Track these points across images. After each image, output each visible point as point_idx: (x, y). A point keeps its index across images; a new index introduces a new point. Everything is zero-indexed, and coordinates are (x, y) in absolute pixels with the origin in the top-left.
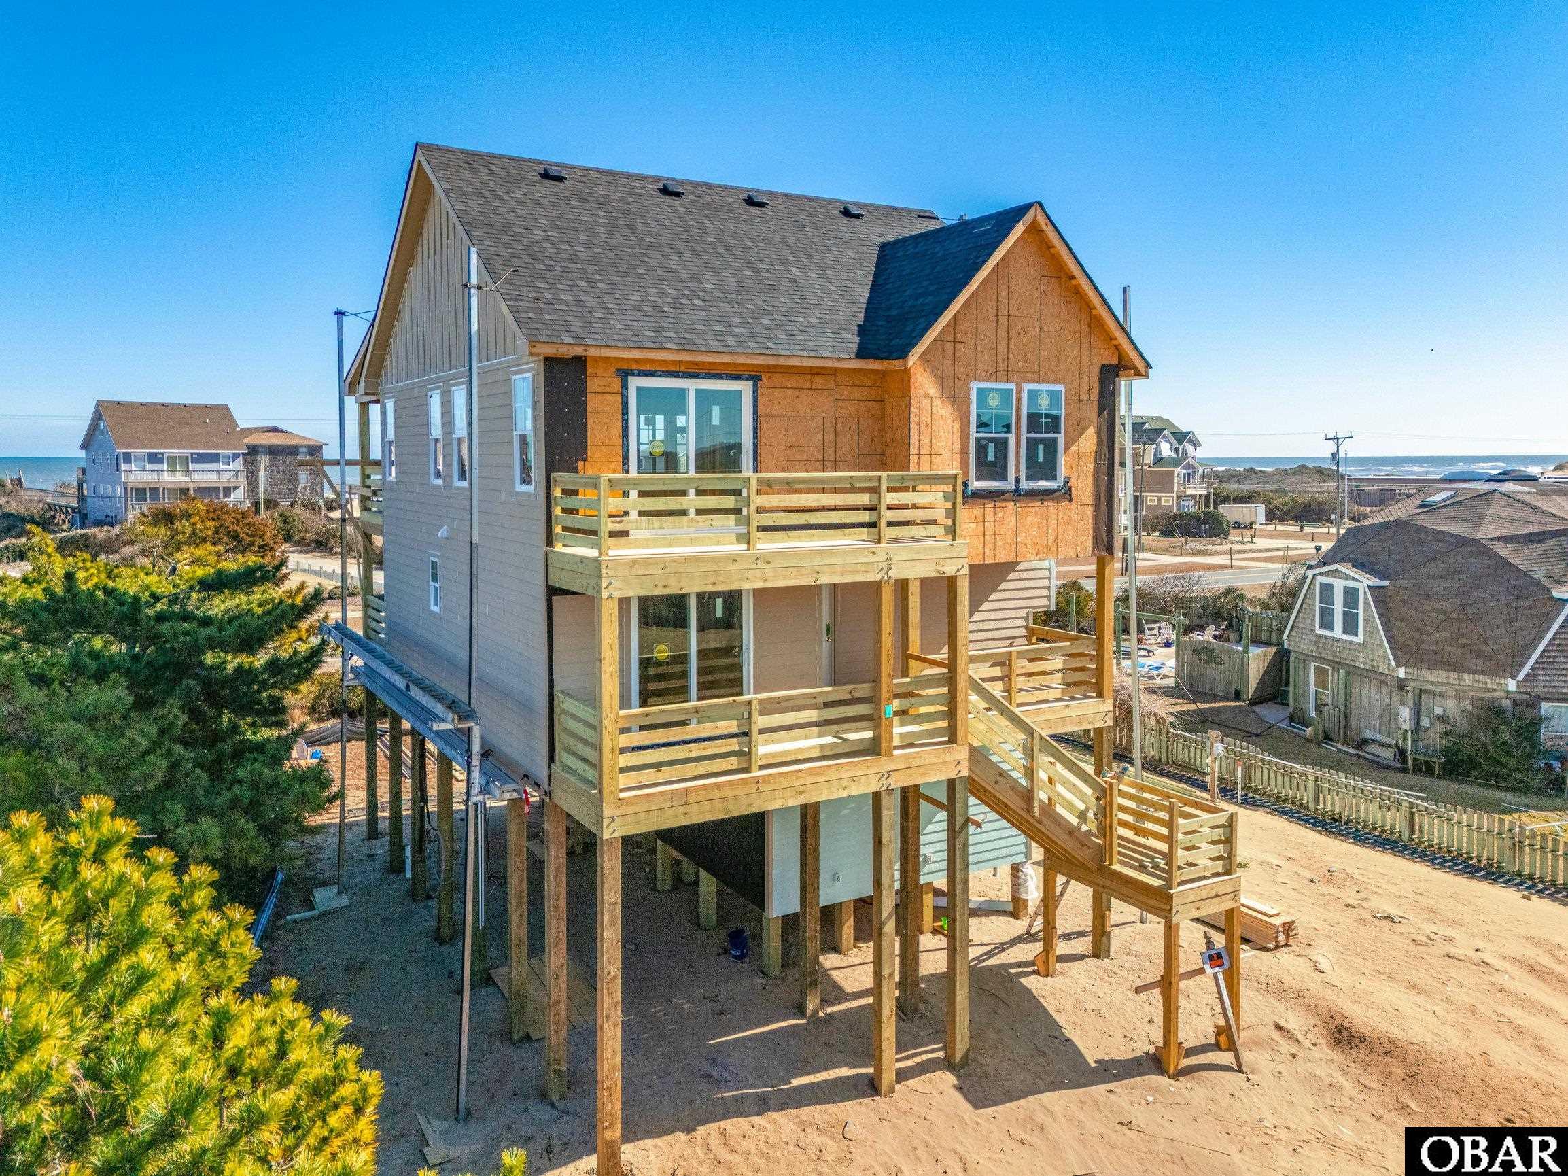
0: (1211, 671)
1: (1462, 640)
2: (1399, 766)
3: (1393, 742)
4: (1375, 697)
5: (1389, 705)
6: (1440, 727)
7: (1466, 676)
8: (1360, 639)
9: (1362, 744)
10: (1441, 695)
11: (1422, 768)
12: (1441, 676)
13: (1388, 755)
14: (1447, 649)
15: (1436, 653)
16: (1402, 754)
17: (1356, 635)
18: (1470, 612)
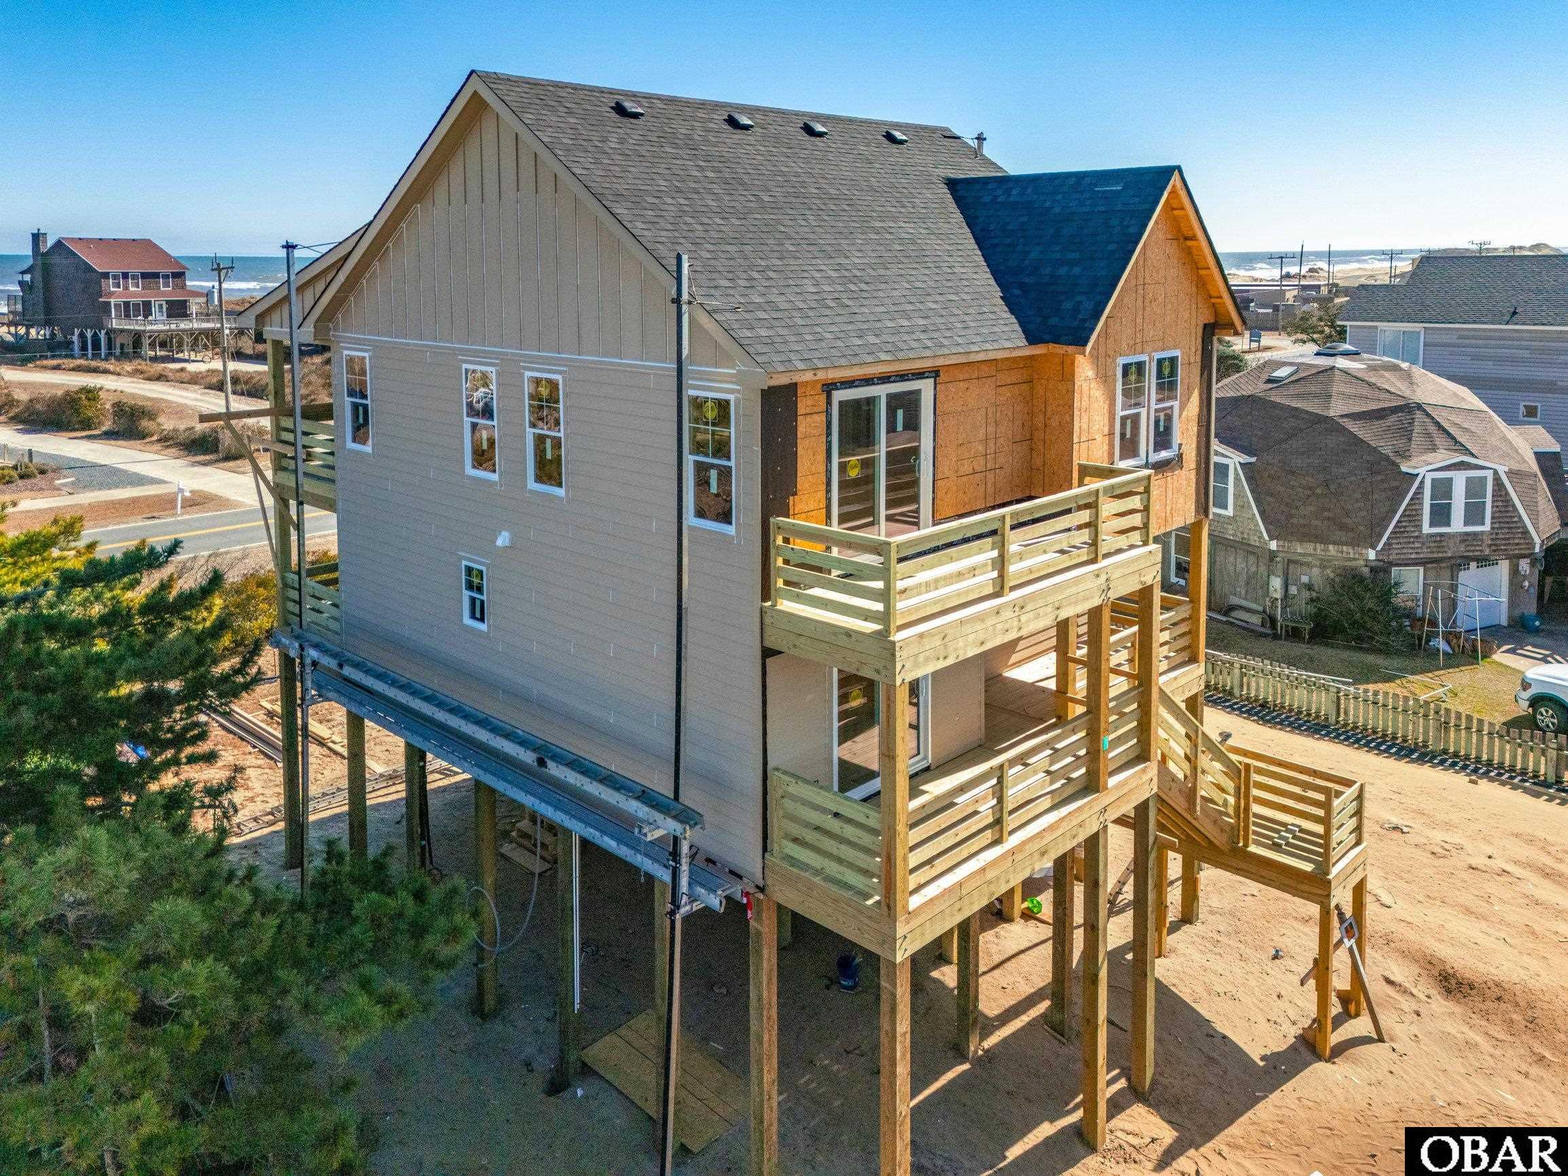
1: (1326, 514)
2: (1269, 632)
3: (1260, 609)
4: (1241, 565)
5: (1256, 573)
6: (1306, 595)
7: (1331, 547)
8: (1230, 512)
9: (1229, 610)
10: (1308, 565)
11: (1294, 634)
12: (1309, 548)
13: (1255, 620)
14: (1315, 522)
15: (1304, 526)
16: (1273, 621)
17: (1226, 508)
18: (1333, 487)
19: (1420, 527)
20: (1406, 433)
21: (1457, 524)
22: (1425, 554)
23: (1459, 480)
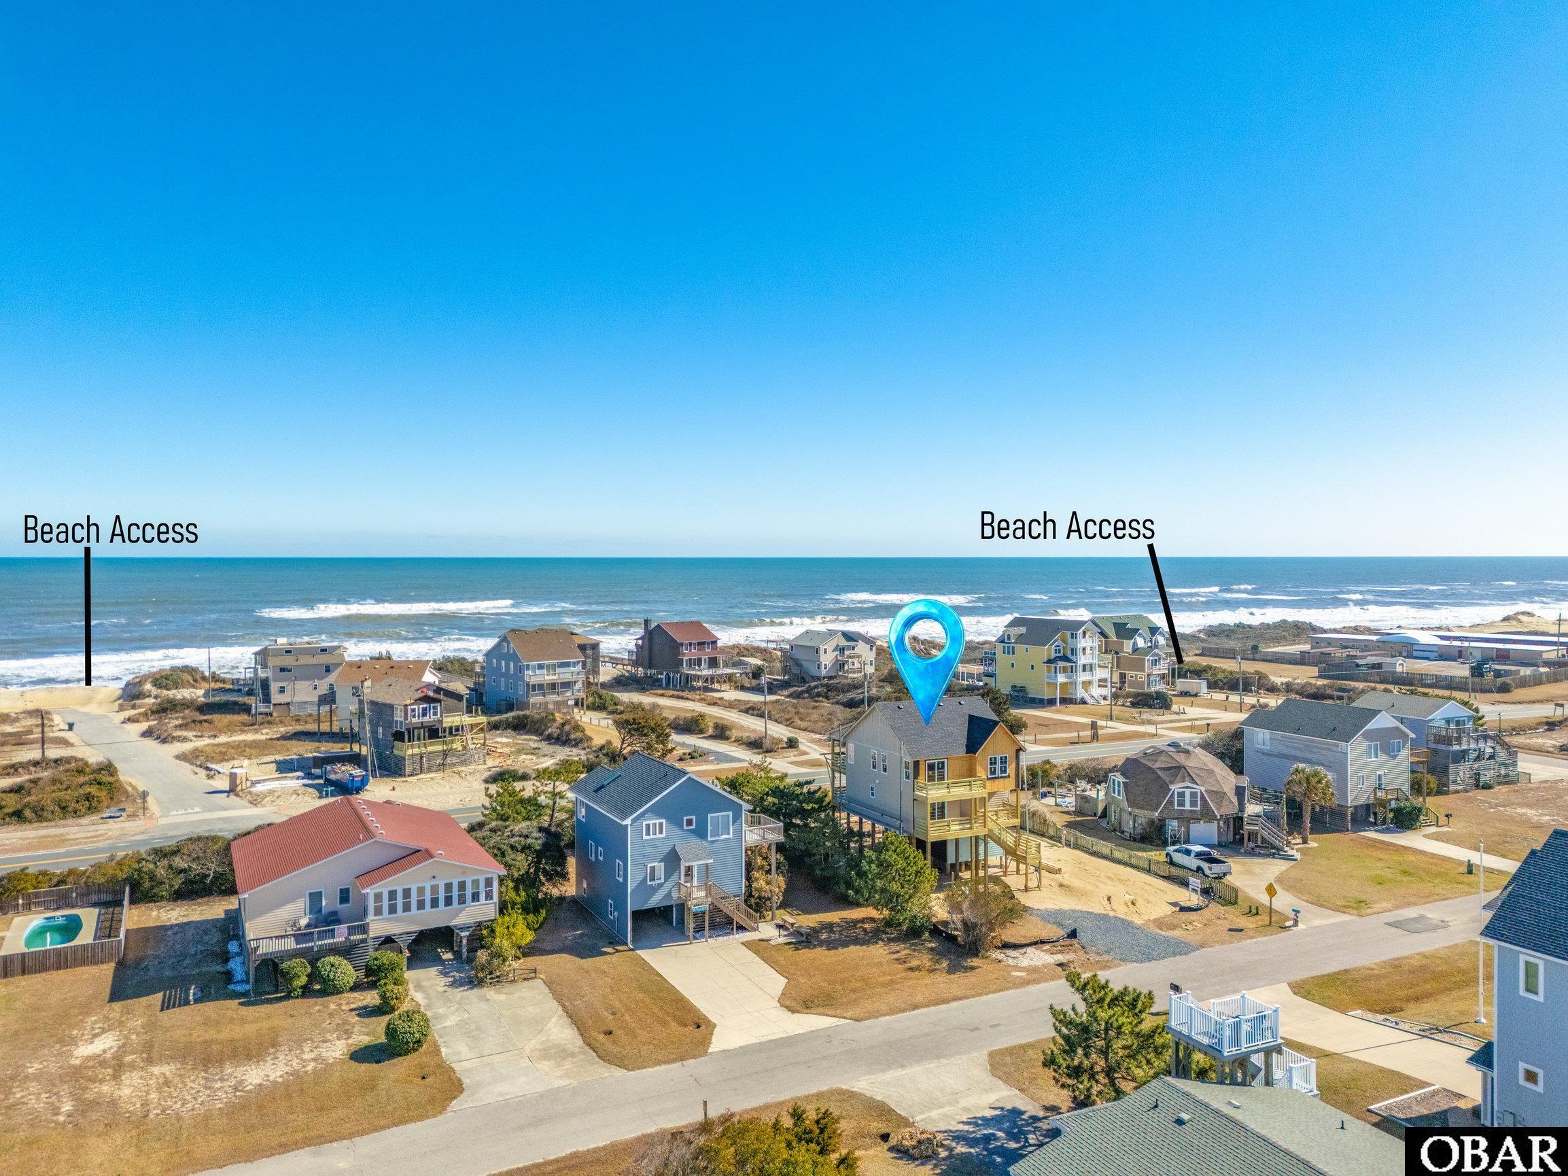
0: (1087, 805)
1: (1145, 800)
2: (1129, 841)
3: (1128, 832)
4: (1126, 819)
5: (1129, 822)
6: (1140, 827)
7: (1145, 811)
8: (1121, 798)
9: (1123, 832)
10: (1140, 817)
11: (1134, 840)
12: (1140, 811)
13: (1127, 837)
14: (1141, 803)
15: (1139, 804)
16: (1130, 836)
18: (1147, 791)
19: (1173, 806)
20: (1176, 776)
21: (1188, 807)
22: (1176, 816)
23: (1188, 792)
